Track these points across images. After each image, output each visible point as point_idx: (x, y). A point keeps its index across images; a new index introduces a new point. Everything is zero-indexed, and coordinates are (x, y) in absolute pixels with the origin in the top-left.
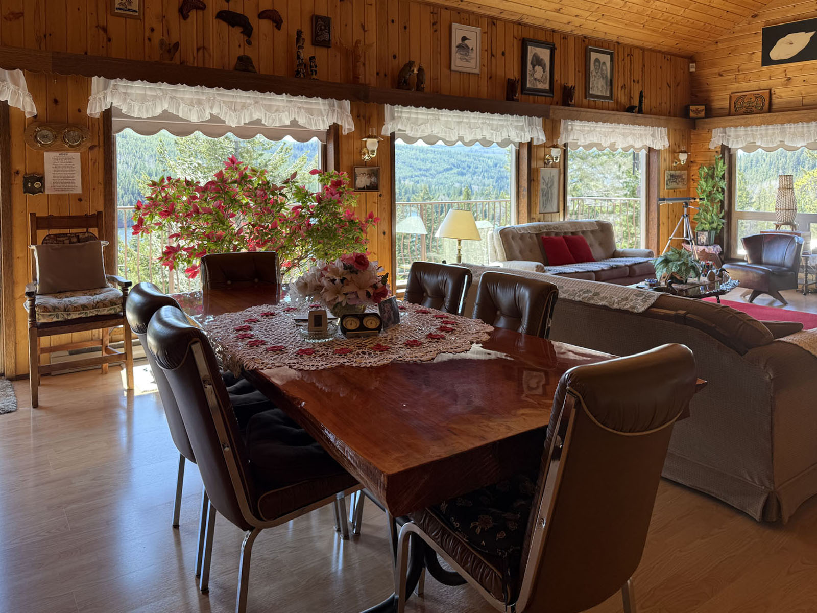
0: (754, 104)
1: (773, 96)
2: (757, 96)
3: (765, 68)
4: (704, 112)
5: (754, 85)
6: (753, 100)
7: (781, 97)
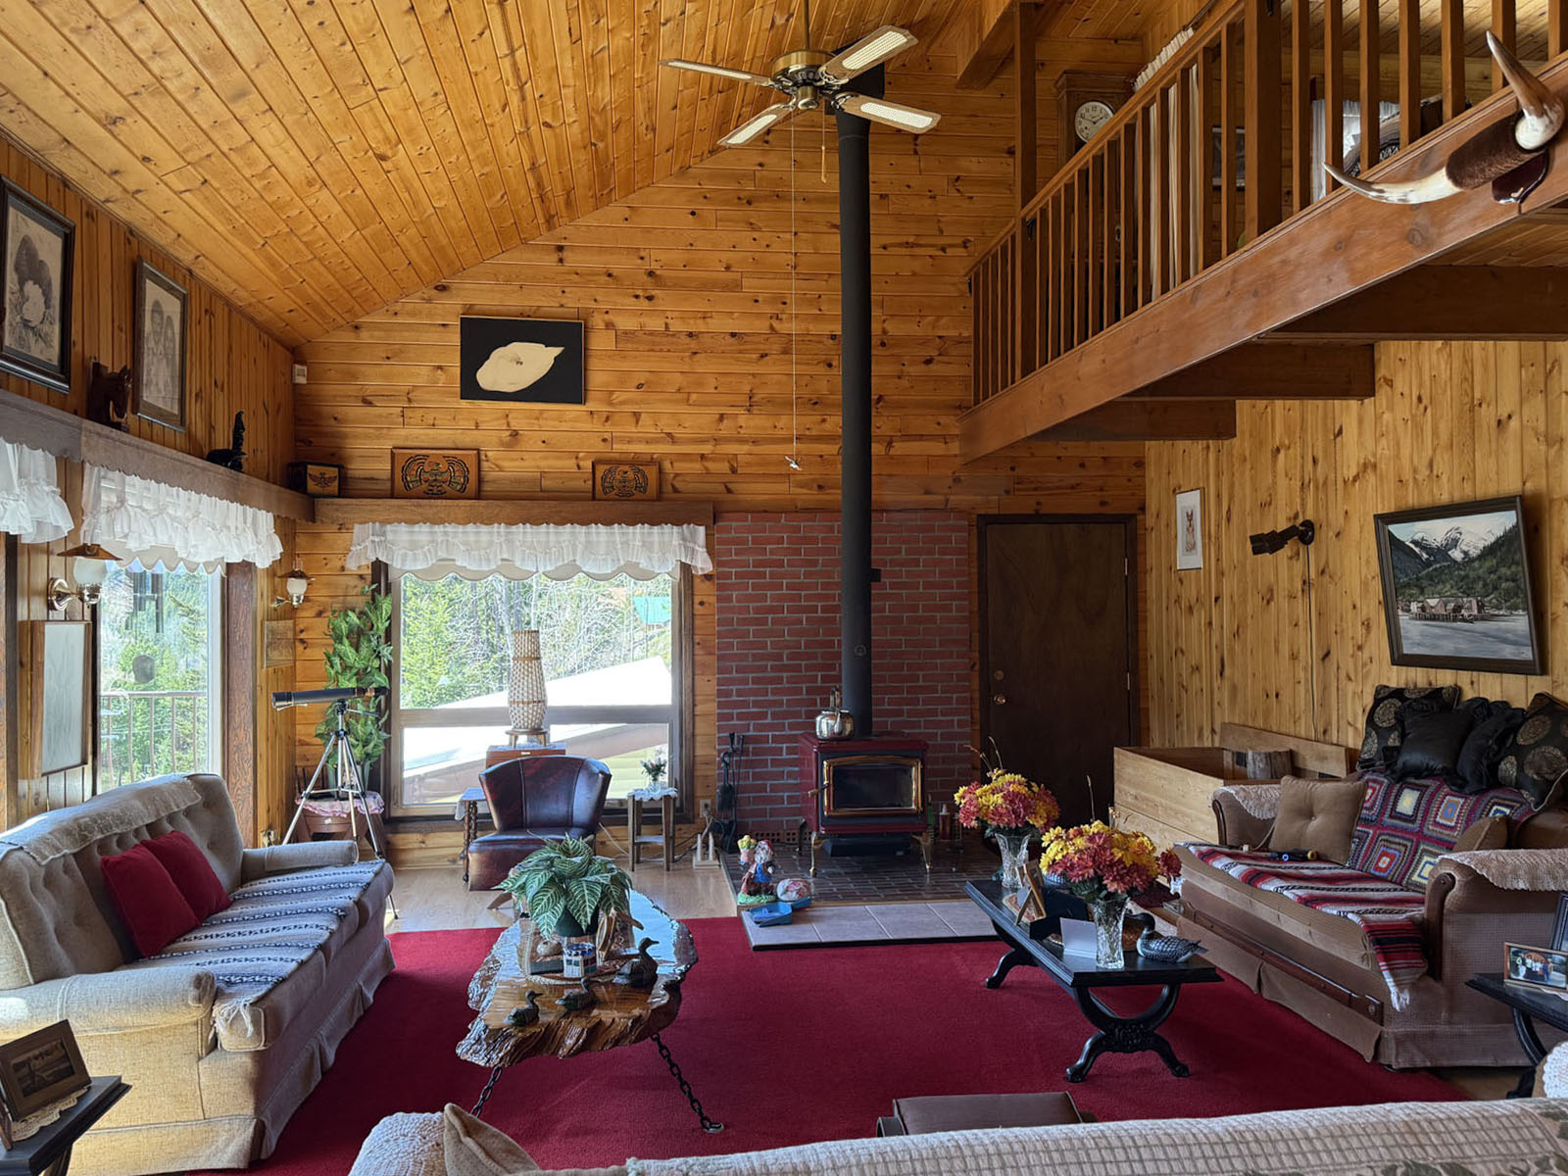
0: (446, 476)
1: (485, 465)
2: (452, 461)
3: (464, 403)
4: (336, 483)
5: (443, 436)
6: (443, 466)
7: (501, 469)
